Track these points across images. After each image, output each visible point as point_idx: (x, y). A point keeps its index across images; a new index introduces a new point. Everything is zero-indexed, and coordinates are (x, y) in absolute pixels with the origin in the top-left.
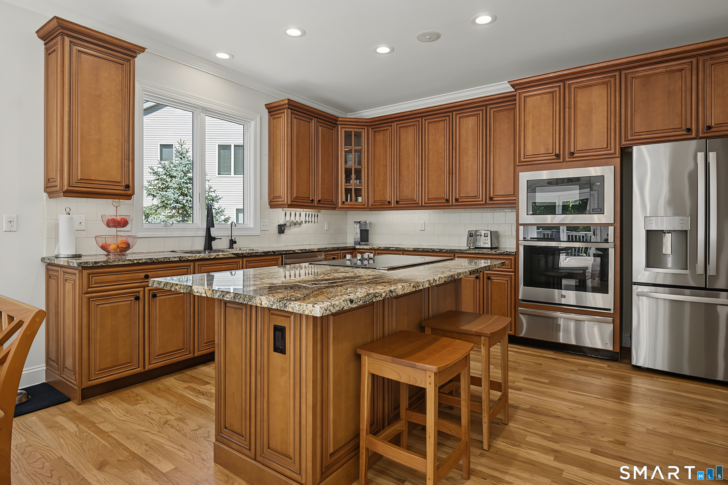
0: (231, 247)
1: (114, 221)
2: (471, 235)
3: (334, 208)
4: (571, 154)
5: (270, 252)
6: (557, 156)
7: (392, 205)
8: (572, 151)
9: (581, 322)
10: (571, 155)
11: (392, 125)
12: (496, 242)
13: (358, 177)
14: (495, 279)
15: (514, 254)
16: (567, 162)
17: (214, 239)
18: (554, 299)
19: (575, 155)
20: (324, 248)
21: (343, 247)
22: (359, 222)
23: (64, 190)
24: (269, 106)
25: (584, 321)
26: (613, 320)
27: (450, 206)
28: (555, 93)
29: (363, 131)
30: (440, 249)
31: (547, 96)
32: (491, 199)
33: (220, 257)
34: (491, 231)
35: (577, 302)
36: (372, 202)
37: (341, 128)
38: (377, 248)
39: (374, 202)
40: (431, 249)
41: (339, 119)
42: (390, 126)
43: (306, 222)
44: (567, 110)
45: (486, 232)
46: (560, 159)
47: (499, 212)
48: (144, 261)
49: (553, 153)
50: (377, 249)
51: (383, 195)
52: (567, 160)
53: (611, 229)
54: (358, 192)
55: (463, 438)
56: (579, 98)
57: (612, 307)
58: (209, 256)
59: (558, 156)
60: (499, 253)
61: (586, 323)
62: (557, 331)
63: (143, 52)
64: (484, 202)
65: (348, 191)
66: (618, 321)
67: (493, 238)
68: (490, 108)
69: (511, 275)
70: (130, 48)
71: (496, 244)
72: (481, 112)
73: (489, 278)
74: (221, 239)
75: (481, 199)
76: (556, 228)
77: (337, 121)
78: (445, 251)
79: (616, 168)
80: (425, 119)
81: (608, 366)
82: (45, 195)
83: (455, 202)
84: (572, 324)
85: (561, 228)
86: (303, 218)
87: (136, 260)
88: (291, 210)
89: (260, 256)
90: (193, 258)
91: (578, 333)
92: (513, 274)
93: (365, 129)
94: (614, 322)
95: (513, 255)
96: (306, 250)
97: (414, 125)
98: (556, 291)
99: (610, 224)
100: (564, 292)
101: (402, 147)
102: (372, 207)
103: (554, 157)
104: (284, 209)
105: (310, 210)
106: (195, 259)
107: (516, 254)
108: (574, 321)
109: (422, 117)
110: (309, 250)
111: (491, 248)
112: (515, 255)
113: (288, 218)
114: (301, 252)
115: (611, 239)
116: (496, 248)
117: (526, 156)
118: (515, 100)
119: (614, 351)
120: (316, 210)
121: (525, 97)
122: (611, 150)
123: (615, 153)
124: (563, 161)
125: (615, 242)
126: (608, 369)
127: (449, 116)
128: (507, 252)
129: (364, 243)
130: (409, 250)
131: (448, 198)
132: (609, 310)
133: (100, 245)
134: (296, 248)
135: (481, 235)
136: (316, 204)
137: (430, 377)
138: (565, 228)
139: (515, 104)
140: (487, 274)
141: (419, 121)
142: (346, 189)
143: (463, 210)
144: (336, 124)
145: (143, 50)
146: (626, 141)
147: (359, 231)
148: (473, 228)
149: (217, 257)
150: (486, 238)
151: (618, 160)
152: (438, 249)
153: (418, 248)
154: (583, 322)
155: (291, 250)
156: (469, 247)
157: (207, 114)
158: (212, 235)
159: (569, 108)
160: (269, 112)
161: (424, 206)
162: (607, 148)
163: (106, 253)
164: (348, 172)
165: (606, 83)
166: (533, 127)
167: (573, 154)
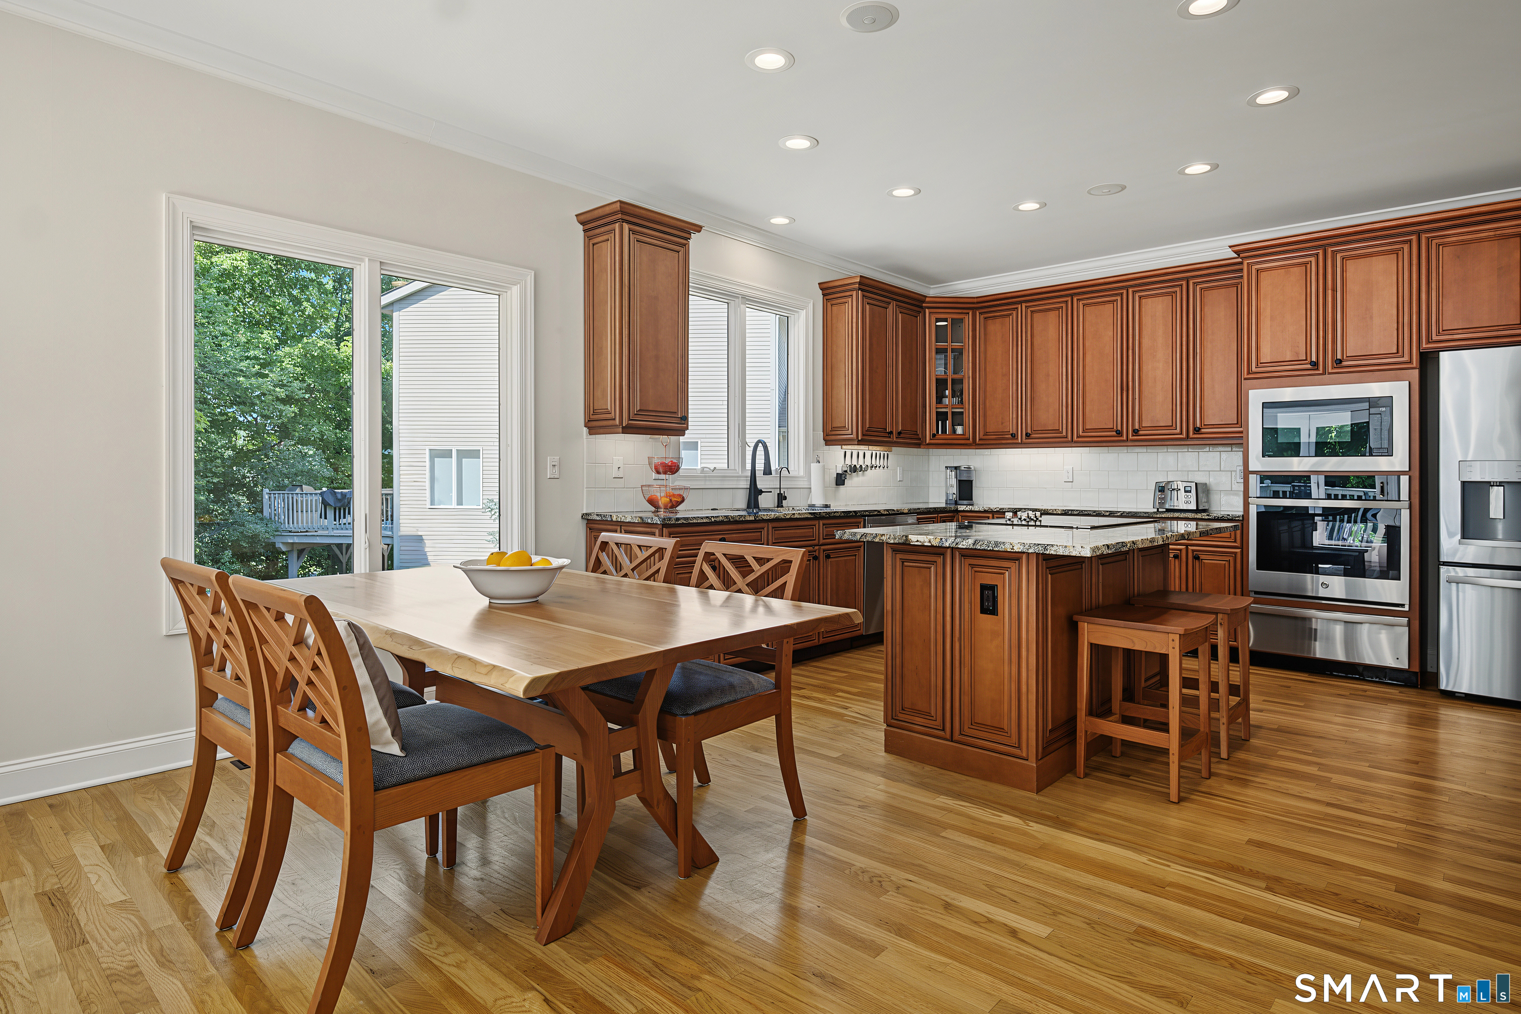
0: (780, 505)
1: (664, 465)
2: (1162, 489)
3: (918, 445)
4: (1338, 362)
5: (850, 512)
6: (1312, 364)
7: (1017, 439)
8: (1339, 357)
9: (1355, 625)
10: (1336, 364)
11: (1017, 308)
12: (1204, 500)
13: (958, 393)
14: (1207, 560)
15: (1241, 518)
16: (1329, 373)
17: (761, 492)
18: (1305, 589)
19: (1344, 363)
22: (956, 468)
23: (624, 425)
24: (825, 286)
25: (1362, 623)
26: (1409, 622)
27: (1123, 441)
28: (1309, 266)
29: (966, 317)
30: (1110, 511)
31: (1296, 270)
32: (1197, 430)
34: (1196, 483)
35: (1347, 594)
36: (982, 435)
37: (930, 313)
38: (998, 509)
39: (985, 435)
40: (1095, 512)
41: (927, 299)
42: (1014, 309)
43: (872, 467)
44: (1330, 292)
45: (1189, 484)
46: (1317, 369)
47: (1209, 451)
49: (1306, 360)
50: (997, 511)
51: (1002, 423)
52: (1330, 371)
53: (1404, 479)
54: (958, 418)
55: (1202, 729)
56: (1349, 275)
57: (1406, 602)
59: (1315, 365)
60: (1215, 517)
61: (1366, 627)
62: (1310, 639)
63: (699, 231)
64: (1184, 436)
65: (941, 417)
66: (1416, 624)
67: (1200, 495)
68: (1194, 283)
69: (1235, 553)
70: (682, 228)
71: (1204, 504)
72: (1178, 289)
73: (1196, 558)
74: (771, 492)
75: (1178, 430)
76: (1305, 478)
77: (924, 302)
78: (1119, 514)
79: (1411, 384)
80: (1078, 300)
81: (1400, 692)
82: (585, 430)
83: (1133, 435)
84: (1339, 629)
85: (1313, 478)
86: (868, 461)
88: (859, 448)
89: (839, 517)
91: (1350, 642)
92: (1238, 550)
93: (968, 313)
94: (1409, 625)
95: (1238, 520)
96: (893, 510)
97: (1058, 309)
98: (1309, 576)
99: (1404, 473)
100: (1322, 578)
101: (1035, 343)
102: (980, 442)
103: (1309, 366)
104: (844, 447)
105: (878, 448)
107: (1245, 518)
108: (1343, 623)
109: (1072, 296)
111: (1197, 511)
112: (1243, 520)
113: (848, 462)
115: (1404, 495)
116: (1204, 511)
117: (1261, 363)
118: (1241, 270)
119: (1411, 670)
120: (886, 448)
121: (1258, 270)
122: (1403, 357)
123: (1411, 362)
124: (1324, 373)
125: (1412, 500)
126: (1400, 696)
127: (1122, 294)
128: (1229, 515)
129: (965, 502)
130: (1055, 512)
131: (1119, 428)
132: (1403, 605)
133: (647, 497)
134: (881, 507)
135: (1180, 490)
136: (895, 440)
137: (1173, 640)
138: (1322, 479)
139: (1242, 277)
140: (1193, 551)
141: (1067, 302)
142: (937, 412)
143: (1144, 450)
144: (921, 307)
145: (698, 229)
146: (1428, 342)
147: (954, 482)
148: (1162, 479)
150: (1188, 494)
151: (1416, 373)
152: (1107, 511)
153: (1072, 510)
154: (1359, 626)
155: (876, 511)
156: (1158, 509)
157: (747, 305)
158: (759, 487)
159: (1334, 290)
160: (824, 295)
161: (1076, 442)
162: (1398, 353)
163: (653, 509)
164: (941, 383)
165: (1396, 252)
166: (1272, 318)
167: (1341, 361)
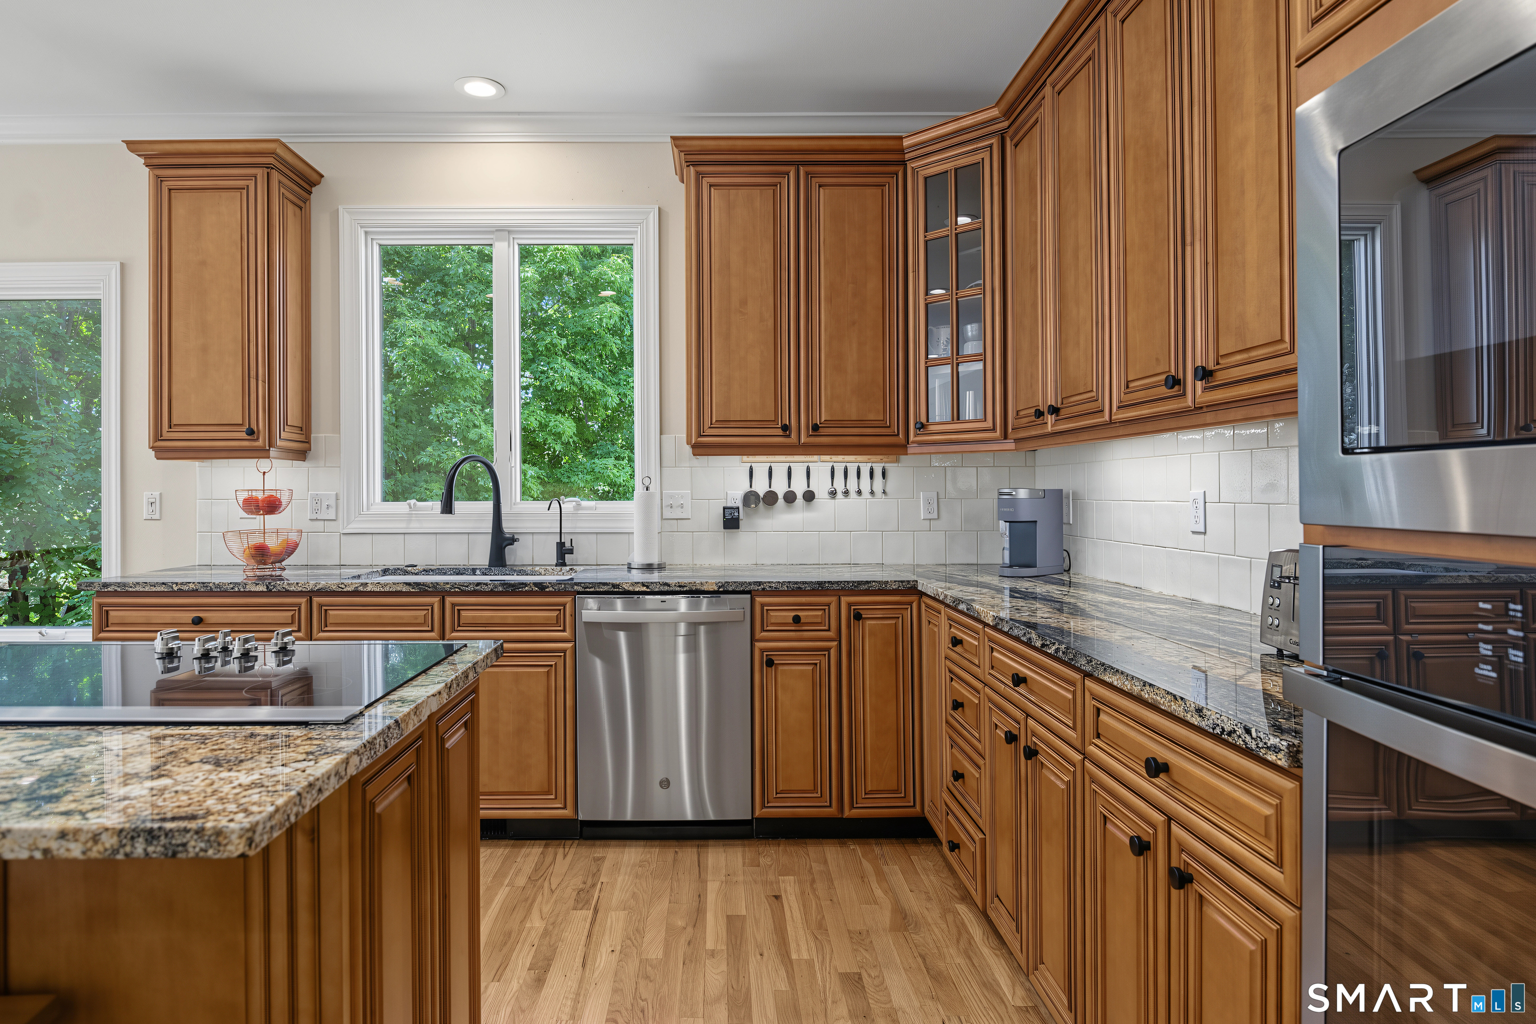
7: (1046, 423)
11: (1044, 97)
17: (512, 540)
20: (750, 584)
21: (848, 582)
23: (152, 448)
33: (369, 589)
36: (1014, 419)
37: (914, 170)
39: (1016, 417)
41: (906, 143)
42: (1041, 102)
48: (192, 586)
58: (340, 586)
77: (902, 151)
80: (1113, 13)
87: (177, 584)
90: (300, 589)
102: (1014, 435)
106: (304, 590)
109: (1104, 10)
110: (680, 586)
114: (644, 589)
136: (804, 439)
141: (1099, 32)
144: (895, 162)
149: (361, 589)
155: (605, 584)
